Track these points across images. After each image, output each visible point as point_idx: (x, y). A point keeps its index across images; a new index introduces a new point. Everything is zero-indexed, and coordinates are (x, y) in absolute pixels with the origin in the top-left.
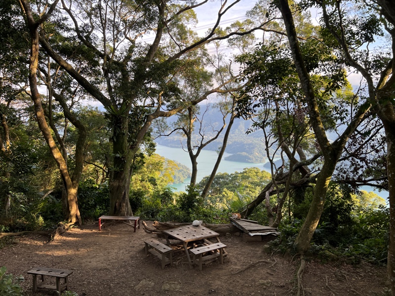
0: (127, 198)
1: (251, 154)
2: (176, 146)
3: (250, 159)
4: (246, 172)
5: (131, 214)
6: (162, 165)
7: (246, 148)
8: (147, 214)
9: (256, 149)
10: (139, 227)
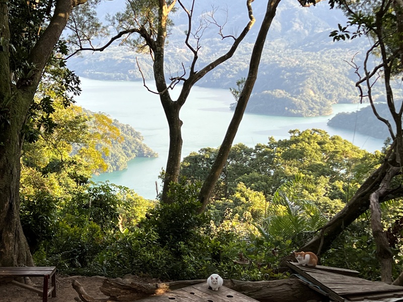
0: (17, 218)
1: (298, 93)
2: (105, 74)
3: (293, 106)
4: (296, 141)
5: (28, 259)
6: (85, 127)
7: (284, 80)
8: (70, 257)
9: (309, 80)
10: (54, 293)
